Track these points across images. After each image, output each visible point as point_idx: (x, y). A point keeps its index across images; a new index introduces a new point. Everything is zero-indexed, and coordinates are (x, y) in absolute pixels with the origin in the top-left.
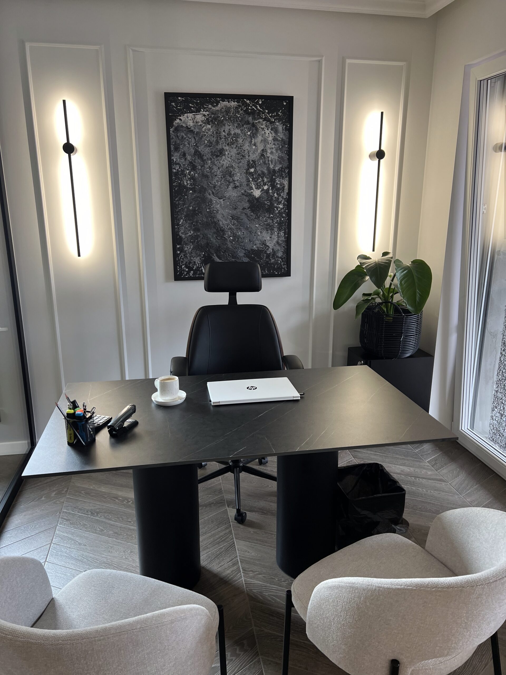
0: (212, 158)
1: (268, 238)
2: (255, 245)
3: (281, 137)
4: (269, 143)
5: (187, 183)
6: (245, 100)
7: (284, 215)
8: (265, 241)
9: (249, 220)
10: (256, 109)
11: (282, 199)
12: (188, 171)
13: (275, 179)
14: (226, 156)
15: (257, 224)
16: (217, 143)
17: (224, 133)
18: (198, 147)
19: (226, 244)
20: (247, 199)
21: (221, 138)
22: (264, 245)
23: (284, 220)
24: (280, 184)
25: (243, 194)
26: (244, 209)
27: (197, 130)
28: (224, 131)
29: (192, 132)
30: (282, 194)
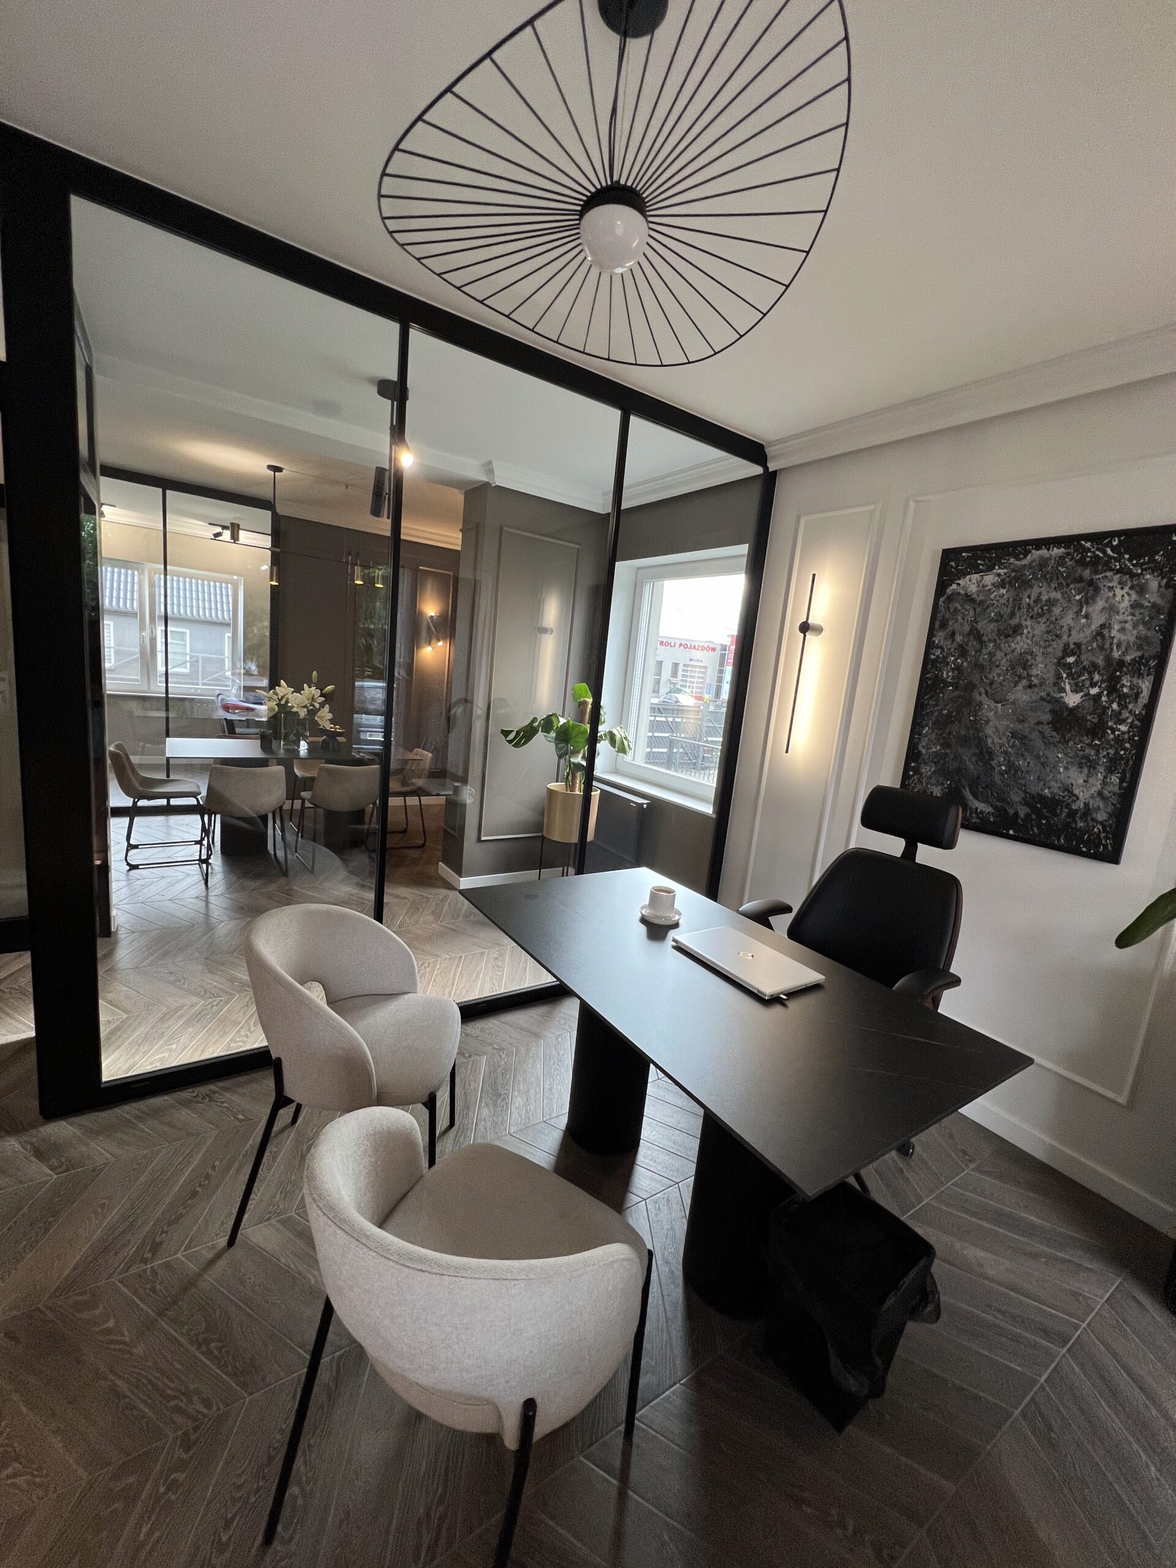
0: (996, 638)
1: (1081, 781)
2: (1049, 788)
3: (1152, 601)
4: (1121, 612)
5: (947, 674)
6: (1083, 542)
7: (1127, 745)
8: (1072, 785)
9: (1046, 744)
10: (1101, 555)
11: (1128, 715)
12: (953, 658)
13: (1119, 678)
14: (1024, 636)
15: (1061, 753)
16: (1012, 615)
17: (1027, 600)
18: (977, 623)
19: (991, 775)
20: (1049, 707)
21: (1019, 608)
22: (1069, 792)
23: (1125, 753)
24: (1130, 686)
25: (1042, 699)
26: (1039, 723)
27: (982, 597)
28: (1029, 597)
29: (973, 601)
30: (1130, 707)
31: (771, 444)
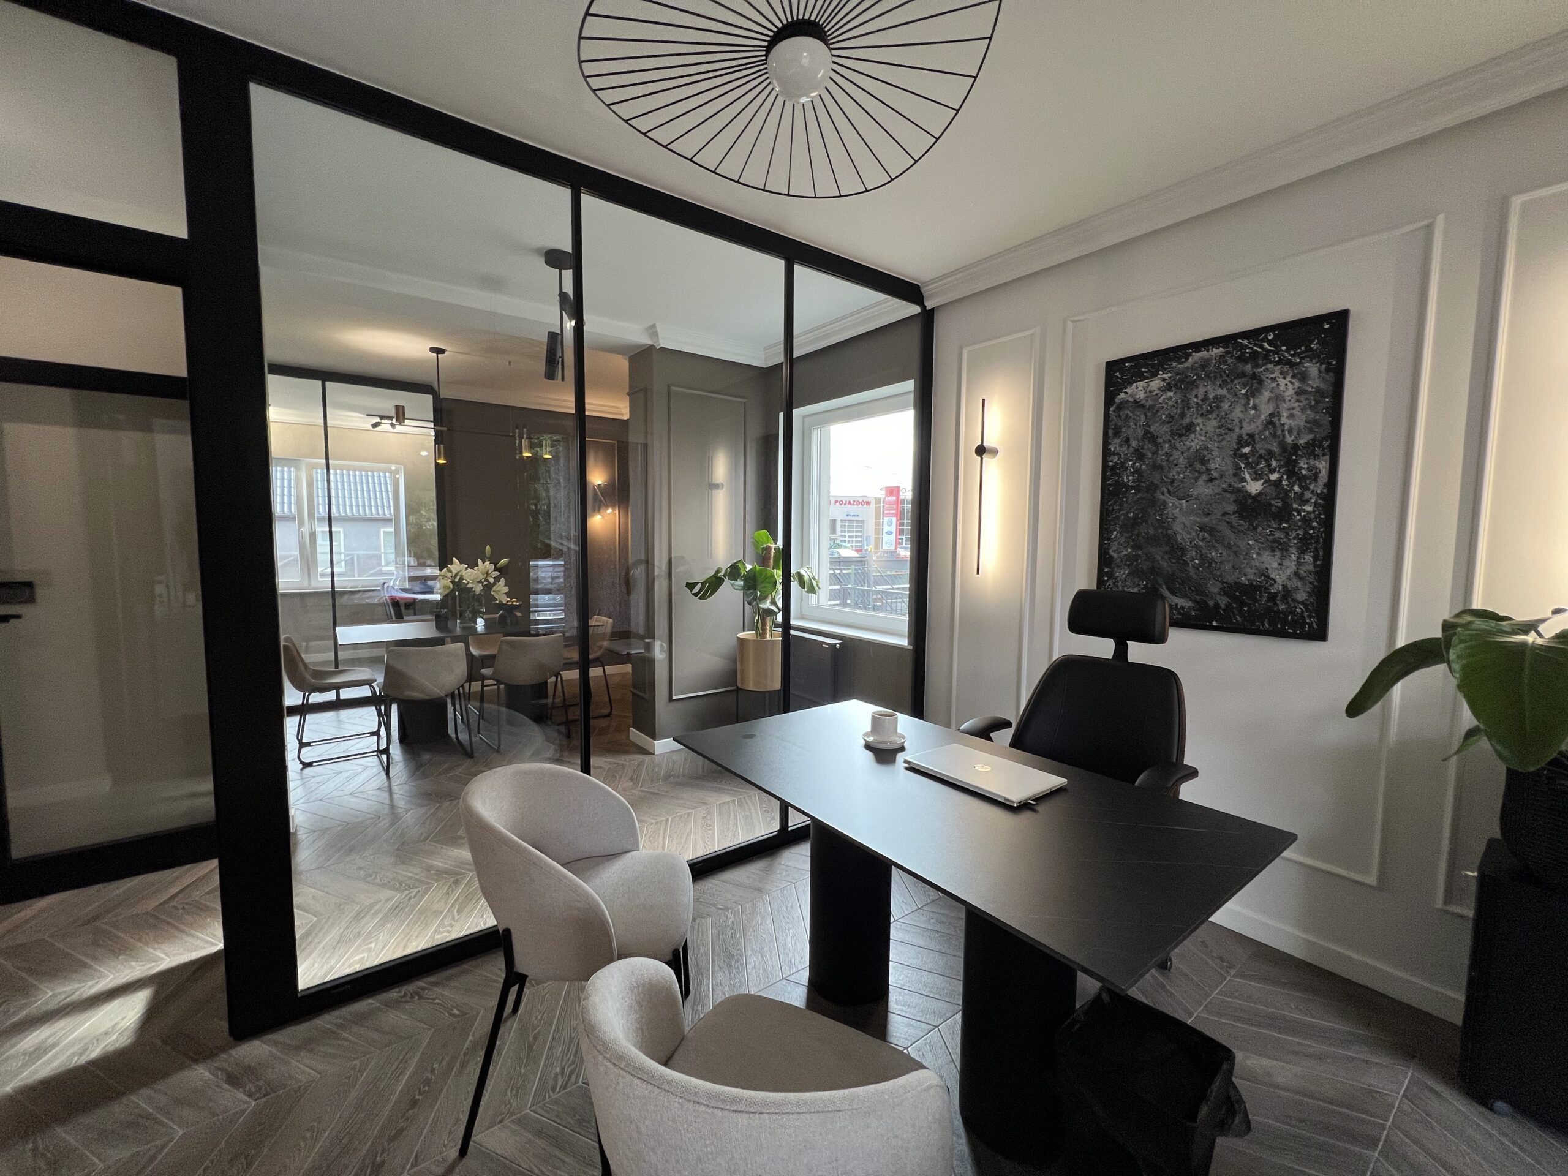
0: (1171, 439)
1: (1275, 565)
2: (1245, 575)
3: (1315, 386)
4: (1287, 400)
5: (1127, 478)
6: (1240, 341)
7: (1315, 524)
8: (1267, 569)
9: (1234, 533)
10: (1259, 350)
11: (1310, 495)
12: (1131, 463)
13: (1296, 461)
14: (1197, 433)
15: (1251, 540)
16: (1183, 415)
17: (1195, 400)
18: (1149, 426)
19: (1186, 570)
20: (1232, 498)
21: (1189, 408)
22: (1265, 576)
23: (1314, 533)
24: (1308, 468)
25: (1225, 490)
26: (1225, 514)
27: (1151, 403)
28: (1196, 396)
29: (1143, 406)
30: (1312, 487)
31: (929, 283)
